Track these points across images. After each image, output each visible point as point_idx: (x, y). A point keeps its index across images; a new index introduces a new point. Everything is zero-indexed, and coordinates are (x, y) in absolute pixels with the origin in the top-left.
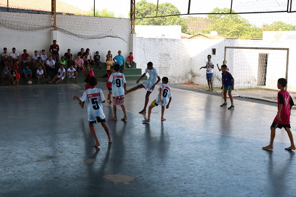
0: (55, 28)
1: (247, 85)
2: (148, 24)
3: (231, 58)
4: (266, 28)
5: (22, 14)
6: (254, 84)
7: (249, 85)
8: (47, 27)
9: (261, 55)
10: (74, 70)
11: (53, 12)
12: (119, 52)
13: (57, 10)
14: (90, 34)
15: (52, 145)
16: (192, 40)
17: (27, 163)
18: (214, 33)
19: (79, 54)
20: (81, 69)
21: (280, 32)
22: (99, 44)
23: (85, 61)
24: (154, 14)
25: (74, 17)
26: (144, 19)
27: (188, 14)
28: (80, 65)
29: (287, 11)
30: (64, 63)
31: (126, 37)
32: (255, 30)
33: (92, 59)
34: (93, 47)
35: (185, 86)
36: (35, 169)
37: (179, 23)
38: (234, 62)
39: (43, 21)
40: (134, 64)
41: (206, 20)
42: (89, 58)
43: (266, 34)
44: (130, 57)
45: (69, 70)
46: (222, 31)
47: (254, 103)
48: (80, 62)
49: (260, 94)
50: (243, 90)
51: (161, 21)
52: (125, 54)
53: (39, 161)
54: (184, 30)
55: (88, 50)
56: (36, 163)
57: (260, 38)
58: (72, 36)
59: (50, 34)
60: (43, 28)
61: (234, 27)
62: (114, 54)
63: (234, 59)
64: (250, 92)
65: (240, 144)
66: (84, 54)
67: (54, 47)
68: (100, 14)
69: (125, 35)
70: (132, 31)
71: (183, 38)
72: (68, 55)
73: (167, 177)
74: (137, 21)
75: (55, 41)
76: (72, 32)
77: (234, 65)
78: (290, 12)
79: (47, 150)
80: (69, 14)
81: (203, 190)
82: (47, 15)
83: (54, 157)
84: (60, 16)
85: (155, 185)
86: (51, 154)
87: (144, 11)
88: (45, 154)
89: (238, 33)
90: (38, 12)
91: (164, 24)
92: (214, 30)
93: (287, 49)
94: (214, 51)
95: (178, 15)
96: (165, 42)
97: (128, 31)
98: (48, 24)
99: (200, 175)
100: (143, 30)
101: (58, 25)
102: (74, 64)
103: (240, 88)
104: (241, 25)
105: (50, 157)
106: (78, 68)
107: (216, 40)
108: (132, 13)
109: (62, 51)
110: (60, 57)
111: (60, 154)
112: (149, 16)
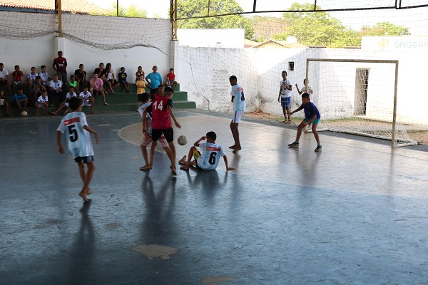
0: (60, 33)
1: (339, 115)
2: (197, 28)
3: (317, 75)
4: (366, 31)
5: (11, 13)
6: (350, 113)
7: (343, 114)
8: (48, 33)
9: (359, 71)
10: (89, 94)
11: (57, 10)
12: (155, 68)
13: (64, 8)
14: (112, 42)
15: (57, 204)
16: (261, 49)
17: (21, 230)
18: (292, 40)
19: (97, 71)
20: (100, 93)
21: (386, 37)
22: (126, 56)
23: (105, 82)
24: (204, 12)
25: (88, 18)
26: (190, 20)
27: (254, 11)
28: (97, 87)
29: (395, 7)
30: (75, 84)
31: (164, 47)
32: (352, 34)
33: (116, 78)
34: (117, 61)
35: (251, 115)
36: (33, 238)
37: (242, 25)
38: (321, 81)
39: (42, 23)
40: (176, 85)
41: (281, 21)
42: (110, 77)
43: (366, 41)
44: (171, 76)
45: (82, 94)
46: (303, 37)
47: (350, 140)
48: (98, 82)
49: (358, 127)
50: (334, 121)
51: (214, 22)
52: (163, 70)
53: (38, 227)
54: (248, 35)
55: (109, 65)
56: (33, 231)
57: (357, 46)
58: (86, 46)
59: (53, 43)
60: (43, 34)
61: (321, 31)
62: (147, 71)
63: (321, 76)
64: (344, 124)
65: (330, 199)
66: (103, 70)
67: (60, 62)
68: (126, 13)
69: (163, 43)
70: (173, 38)
71: (247, 46)
72: (80, 73)
73: (224, 248)
74: (180, 23)
75: (60, 53)
76: (86, 39)
77: (321, 85)
78: (400, 8)
79: (51, 212)
80: (80, 13)
81: (276, 266)
82: (48, 15)
83: (61, 222)
84: (67, 16)
85: (207, 260)
86: (55, 218)
87: (191, 8)
88: (46, 217)
89: (327, 39)
90: (36, 11)
91: (219, 27)
92: (292, 35)
93: (396, 62)
94: (292, 65)
95: (240, 13)
96: (220, 53)
97: (167, 37)
98: (50, 29)
99: (271, 244)
100: (188, 36)
101: (64, 29)
102: (88, 86)
103: (330, 118)
104: (330, 27)
105: (55, 222)
106: (95, 92)
107: (295, 49)
109: (71, 68)
110: (68, 76)
111: (69, 217)
112: (198, 15)
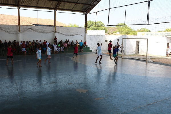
0: (56, 32)
1: (131, 54)
2: (92, 30)
3: (125, 43)
4: (138, 31)
5: (43, 27)
6: (134, 53)
7: (132, 53)
8: (53, 32)
9: (137, 42)
10: (63, 48)
11: (55, 26)
12: (81, 41)
13: (57, 25)
14: (71, 34)
15: (55, 77)
16: (110, 36)
17: (46, 84)
18: (118, 33)
19: (65, 42)
20: (66, 48)
21: (144, 32)
22: (73, 38)
23: (67, 45)
24: (94, 26)
25: (63, 27)
26: (90, 28)
27: (108, 25)
28: (65, 46)
29: (147, 24)
30: (59, 45)
31: (83, 35)
32: (135, 31)
33: (70, 44)
34: (71, 39)
35: (107, 54)
36: (49, 87)
37: (104, 29)
38: (126, 44)
39: (51, 29)
41: (114, 28)
42: (69, 43)
43: (138, 33)
44: (85, 43)
45: (61, 48)
46: (121, 32)
47: (134, 61)
48: (66, 45)
49: (137, 57)
50: (130, 55)
51: (97, 28)
52: (83, 42)
53: (50, 84)
54: (106, 32)
55: (68, 40)
56: (49, 85)
57: (136, 35)
58: (63, 35)
59: (54, 34)
60: (51, 32)
61: (126, 31)
62: (79, 41)
63: (126, 43)
64: (132, 56)
65: (129, 77)
66: (67, 42)
67: (55, 39)
68: (73, 26)
70: (86, 33)
71: (105, 35)
73: (100, 90)
74: (87, 29)
75: (56, 37)
76: (62, 33)
78: (148, 24)
79: (53, 79)
80: (61, 26)
81: (115, 95)
82: (53, 27)
83: (56, 82)
84: (58, 27)
85: (96, 93)
86: (55, 81)
87: (90, 25)
88: (52, 81)
89: (127, 33)
90: (49, 26)
91: (98, 30)
92: (118, 32)
93: (147, 39)
94: (118, 40)
95: (104, 26)
96: (99, 37)
97: (84, 32)
98: (53, 31)
99: (114, 89)
100: (90, 32)
101: (57, 30)
102: (63, 46)
103: (129, 54)
104: (128, 30)
105: (55, 82)
106: (65, 47)
107: (119, 36)
108: (86, 25)
109: (58, 41)
110: (58, 43)
111: (58, 81)
112: (92, 26)
